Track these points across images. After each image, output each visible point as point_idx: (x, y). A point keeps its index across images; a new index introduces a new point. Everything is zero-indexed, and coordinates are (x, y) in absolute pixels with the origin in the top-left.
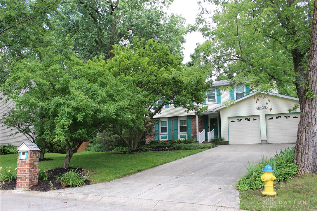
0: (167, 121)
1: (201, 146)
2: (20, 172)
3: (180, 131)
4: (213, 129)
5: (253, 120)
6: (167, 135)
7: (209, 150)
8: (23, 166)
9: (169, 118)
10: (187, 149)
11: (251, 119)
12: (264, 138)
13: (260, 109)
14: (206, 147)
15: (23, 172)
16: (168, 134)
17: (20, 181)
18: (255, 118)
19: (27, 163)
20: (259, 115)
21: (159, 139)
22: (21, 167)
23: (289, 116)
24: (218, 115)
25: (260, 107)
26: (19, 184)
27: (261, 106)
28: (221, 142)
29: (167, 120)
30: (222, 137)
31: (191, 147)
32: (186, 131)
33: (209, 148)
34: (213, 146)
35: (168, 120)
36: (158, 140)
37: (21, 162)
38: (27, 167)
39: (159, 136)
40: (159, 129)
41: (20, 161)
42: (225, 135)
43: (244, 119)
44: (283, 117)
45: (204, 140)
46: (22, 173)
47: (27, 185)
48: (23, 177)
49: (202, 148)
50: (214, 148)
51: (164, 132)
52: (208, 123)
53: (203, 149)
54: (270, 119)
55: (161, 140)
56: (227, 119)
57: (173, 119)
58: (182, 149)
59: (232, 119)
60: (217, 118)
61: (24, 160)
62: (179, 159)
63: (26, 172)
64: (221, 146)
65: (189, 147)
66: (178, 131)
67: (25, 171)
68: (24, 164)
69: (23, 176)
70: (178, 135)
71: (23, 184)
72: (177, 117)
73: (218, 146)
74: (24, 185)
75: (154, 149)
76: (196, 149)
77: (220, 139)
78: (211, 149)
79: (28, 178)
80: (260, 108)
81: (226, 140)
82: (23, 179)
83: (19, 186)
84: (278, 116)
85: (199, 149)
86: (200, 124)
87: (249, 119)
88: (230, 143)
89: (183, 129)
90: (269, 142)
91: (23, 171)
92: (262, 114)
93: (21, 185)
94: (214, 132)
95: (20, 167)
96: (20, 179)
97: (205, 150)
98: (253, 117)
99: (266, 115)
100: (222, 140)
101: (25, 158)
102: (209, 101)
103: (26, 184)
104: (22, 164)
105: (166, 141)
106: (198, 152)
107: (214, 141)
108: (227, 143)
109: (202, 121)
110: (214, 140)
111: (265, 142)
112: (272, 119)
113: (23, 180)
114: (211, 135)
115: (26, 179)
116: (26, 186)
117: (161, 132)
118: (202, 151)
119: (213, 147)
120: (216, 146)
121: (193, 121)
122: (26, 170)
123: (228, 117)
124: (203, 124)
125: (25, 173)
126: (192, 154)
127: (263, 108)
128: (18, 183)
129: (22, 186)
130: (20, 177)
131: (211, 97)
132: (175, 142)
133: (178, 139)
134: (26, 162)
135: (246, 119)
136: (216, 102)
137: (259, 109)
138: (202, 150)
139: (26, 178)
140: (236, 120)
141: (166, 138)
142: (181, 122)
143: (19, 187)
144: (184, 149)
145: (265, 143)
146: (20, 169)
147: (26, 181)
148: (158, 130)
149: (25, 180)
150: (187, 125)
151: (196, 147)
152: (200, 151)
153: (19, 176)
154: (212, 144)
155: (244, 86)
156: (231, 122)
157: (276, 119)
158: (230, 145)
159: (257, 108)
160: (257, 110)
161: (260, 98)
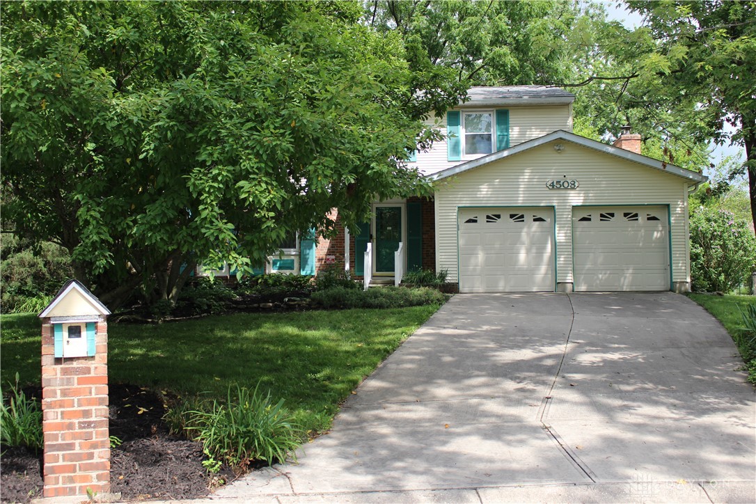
2: (59, 420)
5: (535, 220)
8: (77, 392)
11: (529, 217)
12: (565, 276)
13: (558, 188)
15: (76, 421)
17: (61, 463)
18: (544, 214)
19: (92, 374)
20: (553, 207)
22: (64, 393)
23: (636, 215)
25: (558, 182)
26: (57, 479)
27: (560, 178)
30: (438, 269)
32: (295, 248)
37: (65, 372)
38: (93, 396)
41: (59, 367)
43: (505, 215)
44: (619, 215)
46: (70, 426)
47: (99, 478)
48: (77, 442)
54: (584, 219)
56: (456, 214)
60: (400, 208)
61: (75, 364)
63: (93, 419)
67: (86, 413)
68: (80, 381)
69: (75, 436)
71: (78, 473)
74: (85, 479)
79: (102, 445)
80: (558, 186)
82: (77, 450)
83: (60, 485)
84: (607, 213)
87: (523, 216)
90: (577, 288)
91: (74, 414)
92: (562, 202)
93: (72, 480)
95: (59, 397)
96: (61, 453)
98: (534, 210)
99: (573, 207)
100: (442, 277)
101: (85, 355)
103: (94, 474)
104: (69, 381)
108: (453, 289)
111: (569, 287)
112: (589, 220)
113: (78, 457)
115: (96, 452)
116: (95, 482)
122: (93, 408)
123: (459, 207)
125: (89, 424)
127: (566, 185)
128: (53, 472)
129: (77, 485)
130: (60, 441)
134: (88, 370)
135: (512, 216)
137: (553, 188)
139: (95, 446)
140: (482, 217)
143: (58, 492)
146: (61, 406)
147: (96, 460)
149: (91, 456)
153: (56, 437)
155: (491, 113)
156: (466, 222)
157: (601, 220)
158: (461, 293)
159: (549, 183)
160: (548, 189)
161: (558, 155)
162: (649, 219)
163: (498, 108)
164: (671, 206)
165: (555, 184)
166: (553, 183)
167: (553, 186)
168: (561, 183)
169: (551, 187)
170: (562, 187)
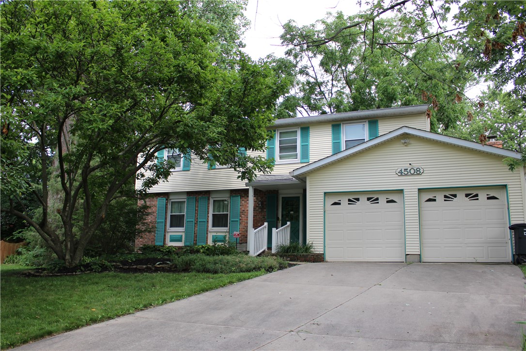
0: (185, 200)
1: (246, 265)
3: (213, 226)
4: (289, 223)
5: (388, 202)
6: (183, 234)
7: (269, 275)
9: (189, 193)
10: (207, 271)
11: (382, 199)
12: (413, 249)
13: (406, 175)
14: (261, 267)
16: (186, 232)
18: (393, 196)
20: (402, 190)
21: (164, 243)
23: (477, 195)
24: (301, 191)
25: (406, 170)
27: (407, 166)
28: (305, 254)
29: (183, 198)
30: (307, 242)
31: (219, 266)
32: (227, 227)
33: (270, 269)
34: (280, 264)
35: (188, 199)
36: (161, 244)
39: (165, 235)
40: (166, 219)
42: (314, 237)
43: (363, 199)
44: (461, 196)
45: (265, 248)
49: (248, 271)
50: (285, 270)
51: (177, 227)
52: (277, 210)
53: (250, 274)
54: (429, 200)
55: (170, 244)
56: (323, 198)
57: (198, 196)
58: (195, 269)
59: (334, 198)
60: (299, 197)
62: (158, 305)
64: (303, 265)
65: (215, 263)
66: (208, 227)
70: (207, 234)
72: (207, 194)
73: (295, 265)
75: (125, 267)
76: (231, 272)
77: (303, 247)
78: (275, 275)
80: (406, 173)
81: (318, 249)
84: (450, 194)
85: (242, 271)
86: (260, 210)
87: (377, 199)
88: (328, 258)
89: (220, 221)
90: (424, 259)
92: (410, 186)
94: (289, 228)
97: (257, 276)
98: (387, 193)
99: (419, 189)
100: (307, 249)
102: (281, 158)
105: (180, 248)
106: (231, 283)
107: (287, 252)
108: (319, 258)
109: (265, 203)
110: (288, 249)
111: (417, 258)
112: (435, 200)
114: (281, 236)
117: (171, 226)
118: (245, 279)
119: (281, 268)
120: (290, 265)
121: (243, 202)
123: (325, 193)
124: (265, 210)
126: (211, 289)
127: (412, 171)
131: (288, 148)
132: (198, 251)
133: (207, 242)
135: (369, 199)
136: (298, 160)
137: (401, 175)
138: (247, 274)
140: (344, 201)
141: (180, 240)
142: (217, 204)
144: (198, 271)
145: (416, 260)
148: (163, 221)
150: (229, 213)
151: (232, 266)
152: (240, 280)
154: (281, 260)
155: (365, 123)
156: (332, 205)
157: (445, 200)
158: (327, 262)
159: (398, 171)
160: (397, 176)
161: (406, 148)
162: (488, 198)
163: (369, 120)
164: (508, 186)
165: (403, 171)
166: (401, 170)
167: (402, 173)
168: (408, 170)
169: (399, 174)
170: (409, 174)
